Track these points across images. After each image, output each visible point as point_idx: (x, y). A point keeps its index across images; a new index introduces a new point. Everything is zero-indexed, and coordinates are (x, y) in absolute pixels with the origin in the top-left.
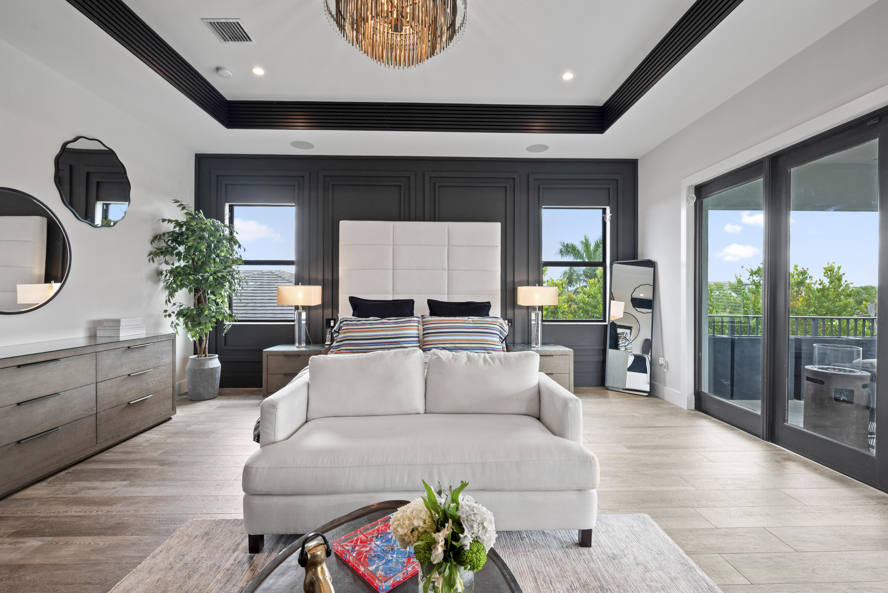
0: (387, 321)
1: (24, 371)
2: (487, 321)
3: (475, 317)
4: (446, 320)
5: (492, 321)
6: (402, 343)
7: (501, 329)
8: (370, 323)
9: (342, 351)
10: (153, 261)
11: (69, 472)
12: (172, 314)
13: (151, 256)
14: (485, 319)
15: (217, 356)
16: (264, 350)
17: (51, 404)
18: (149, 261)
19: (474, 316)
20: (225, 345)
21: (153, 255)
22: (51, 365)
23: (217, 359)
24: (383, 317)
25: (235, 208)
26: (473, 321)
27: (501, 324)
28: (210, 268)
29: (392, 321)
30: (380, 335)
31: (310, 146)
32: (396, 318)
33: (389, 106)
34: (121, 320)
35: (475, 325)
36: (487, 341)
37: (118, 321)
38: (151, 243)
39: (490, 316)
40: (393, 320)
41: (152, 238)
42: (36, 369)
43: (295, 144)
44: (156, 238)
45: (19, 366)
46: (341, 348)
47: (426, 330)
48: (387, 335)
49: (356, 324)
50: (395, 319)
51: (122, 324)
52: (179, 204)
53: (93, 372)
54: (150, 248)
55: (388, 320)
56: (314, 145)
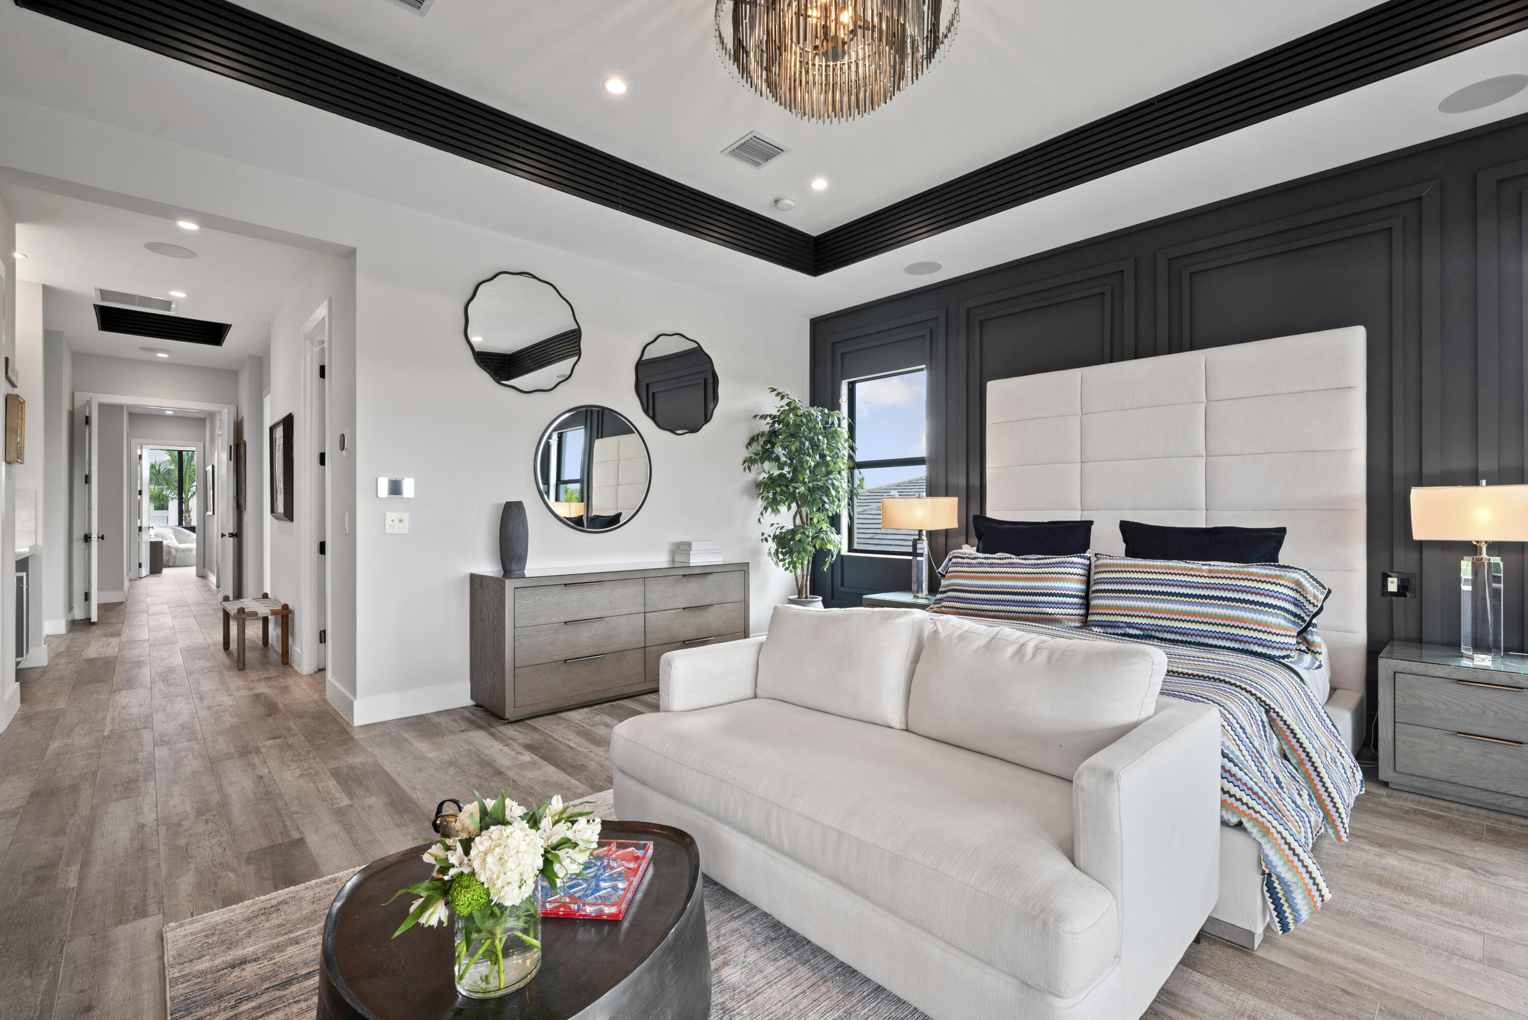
0: (1021, 561)
1: (571, 590)
2: (1252, 574)
3: (1225, 564)
4: (1142, 566)
5: (1267, 576)
6: (1041, 605)
7: (1297, 596)
8: (991, 564)
9: (943, 609)
10: (750, 470)
11: (612, 705)
12: (768, 538)
13: (746, 464)
14: (1251, 570)
15: (821, 598)
16: (864, 597)
17: (597, 627)
18: (745, 469)
19: (1222, 561)
20: (842, 585)
21: (749, 462)
22: (596, 587)
23: (821, 603)
24: (1018, 554)
25: (858, 385)
26: (1210, 571)
27: (1298, 583)
28: (803, 475)
29: (1027, 562)
30: (1003, 587)
31: (934, 267)
32: (1040, 556)
33: (1036, 151)
34: (693, 543)
35: (1213, 581)
36: (1242, 620)
37: (689, 544)
38: (747, 448)
39: (1281, 563)
40: (1032, 559)
41: (748, 441)
42: (582, 589)
43: (912, 269)
44: (753, 440)
45: (565, 585)
46: (944, 604)
47: (1098, 583)
48: (1014, 587)
49: (969, 564)
50: (1037, 559)
51: (693, 548)
52: (776, 392)
53: (640, 599)
54: (745, 454)
55: (1022, 559)
56: (939, 262)
